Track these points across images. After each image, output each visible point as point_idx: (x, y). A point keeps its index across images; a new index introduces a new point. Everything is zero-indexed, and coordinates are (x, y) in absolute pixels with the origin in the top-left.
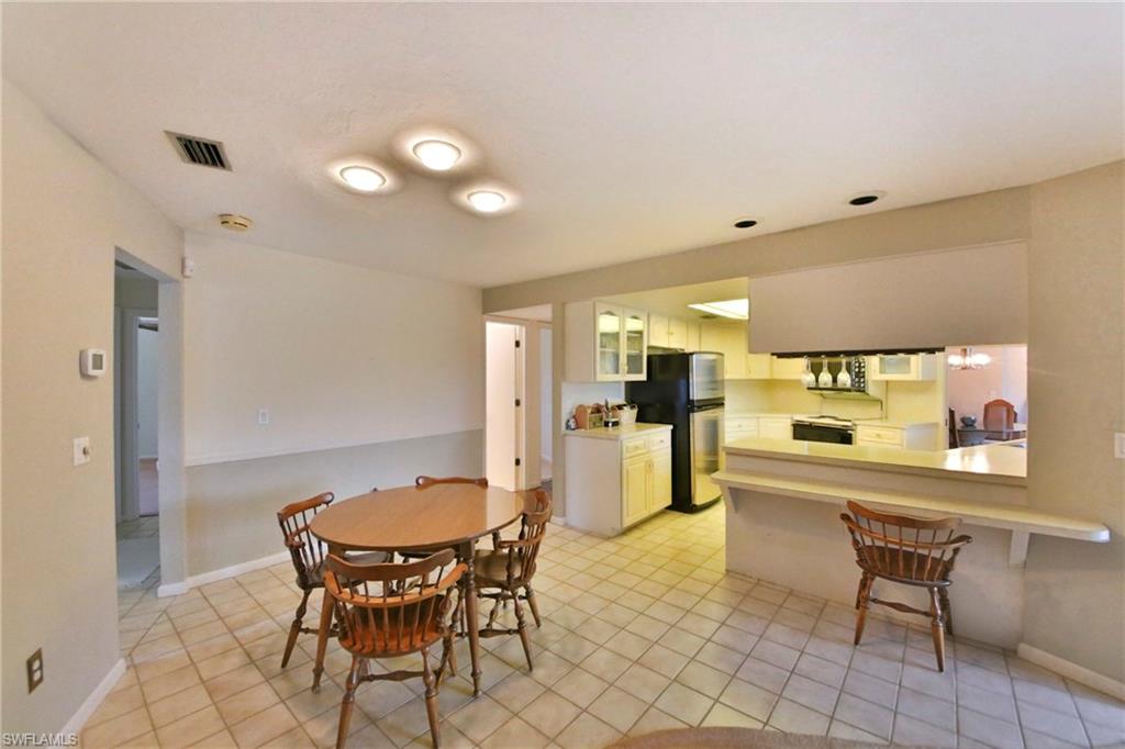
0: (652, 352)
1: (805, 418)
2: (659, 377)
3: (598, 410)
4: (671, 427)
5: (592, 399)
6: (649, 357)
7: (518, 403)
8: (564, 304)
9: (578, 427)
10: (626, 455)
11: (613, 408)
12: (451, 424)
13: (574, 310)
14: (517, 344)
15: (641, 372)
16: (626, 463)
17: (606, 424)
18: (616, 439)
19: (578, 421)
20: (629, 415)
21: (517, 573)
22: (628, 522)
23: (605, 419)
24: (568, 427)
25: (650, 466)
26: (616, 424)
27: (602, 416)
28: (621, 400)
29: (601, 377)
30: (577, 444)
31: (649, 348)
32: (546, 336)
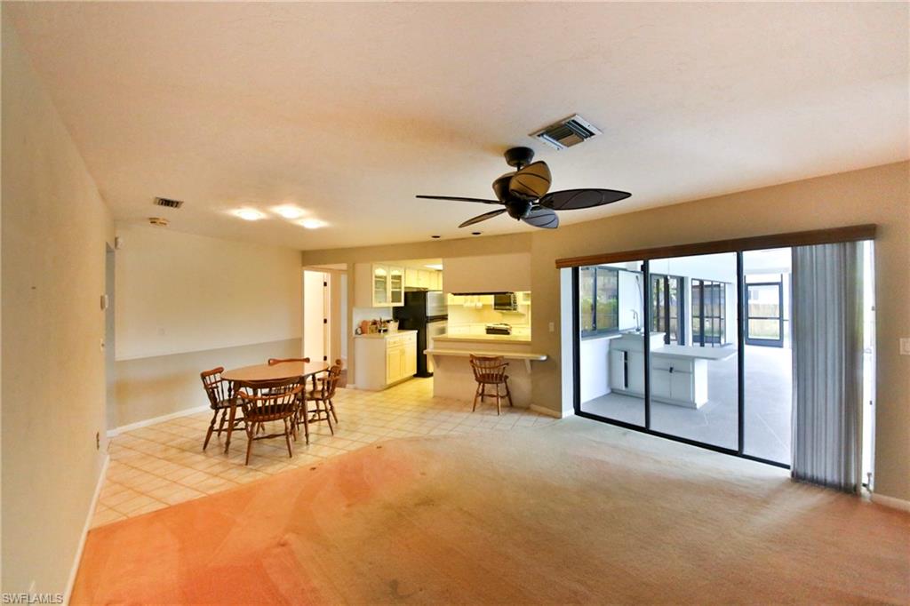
0: (408, 290)
1: (491, 325)
2: (411, 303)
3: (375, 323)
4: (416, 331)
5: (371, 318)
6: (406, 293)
7: (325, 321)
8: (354, 264)
9: (363, 333)
10: (388, 346)
11: (384, 322)
12: (283, 334)
13: (361, 267)
14: (325, 284)
15: (400, 301)
16: (388, 351)
17: (380, 331)
18: (383, 338)
19: (363, 329)
20: (393, 326)
21: (326, 394)
22: (389, 382)
23: (379, 328)
24: (357, 333)
25: (403, 353)
26: (385, 331)
27: (378, 327)
28: (390, 318)
29: (376, 305)
30: (361, 342)
31: (405, 288)
32: (344, 279)
